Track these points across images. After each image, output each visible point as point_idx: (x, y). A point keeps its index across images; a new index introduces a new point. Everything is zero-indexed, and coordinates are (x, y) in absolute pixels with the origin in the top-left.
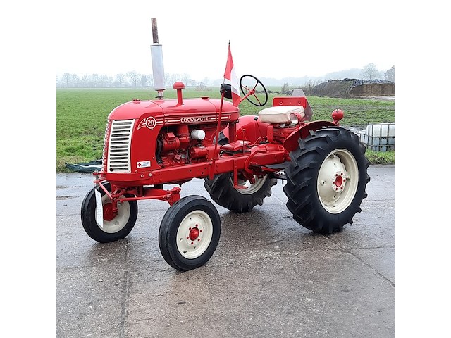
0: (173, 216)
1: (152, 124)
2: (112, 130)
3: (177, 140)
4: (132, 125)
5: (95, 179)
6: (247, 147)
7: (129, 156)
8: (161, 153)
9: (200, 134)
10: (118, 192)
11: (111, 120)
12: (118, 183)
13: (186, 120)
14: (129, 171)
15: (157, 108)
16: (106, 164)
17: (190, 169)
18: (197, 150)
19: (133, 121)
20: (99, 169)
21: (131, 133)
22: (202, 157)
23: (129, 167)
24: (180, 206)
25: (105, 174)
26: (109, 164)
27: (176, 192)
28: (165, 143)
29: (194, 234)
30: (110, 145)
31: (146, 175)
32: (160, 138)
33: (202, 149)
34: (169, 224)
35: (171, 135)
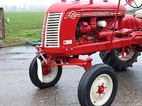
0: (88, 78)
1: (74, 16)
2: (48, 19)
3: (89, 27)
4: (61, 16)
5: (37, 51)
6: (130, 32)
7: (58, 37)
8: (79, 35)
9: (103, 23)
10: (51, 59)
11: (47, 13)
12: (51, 54)
13: (95, 14)
14: (58, 46)
15: (77, 5)
16: (44, 41)
17: (97, 46)
18: (100, 34)
19: (61, 14)
20: (39, 45)
21: (60, 21)
22: (104, 39)
23: (58, 44)
24: (93, 71)
25: (43, 48)
26: (46, 42)
27: (89, 61)
28: (81, 28)
29: (101, 90)
30: (46, 29)
31: (70, 49)
32: (78, 25)
33: (104, 33)
34: (85, 83)
35: (85, 24)
